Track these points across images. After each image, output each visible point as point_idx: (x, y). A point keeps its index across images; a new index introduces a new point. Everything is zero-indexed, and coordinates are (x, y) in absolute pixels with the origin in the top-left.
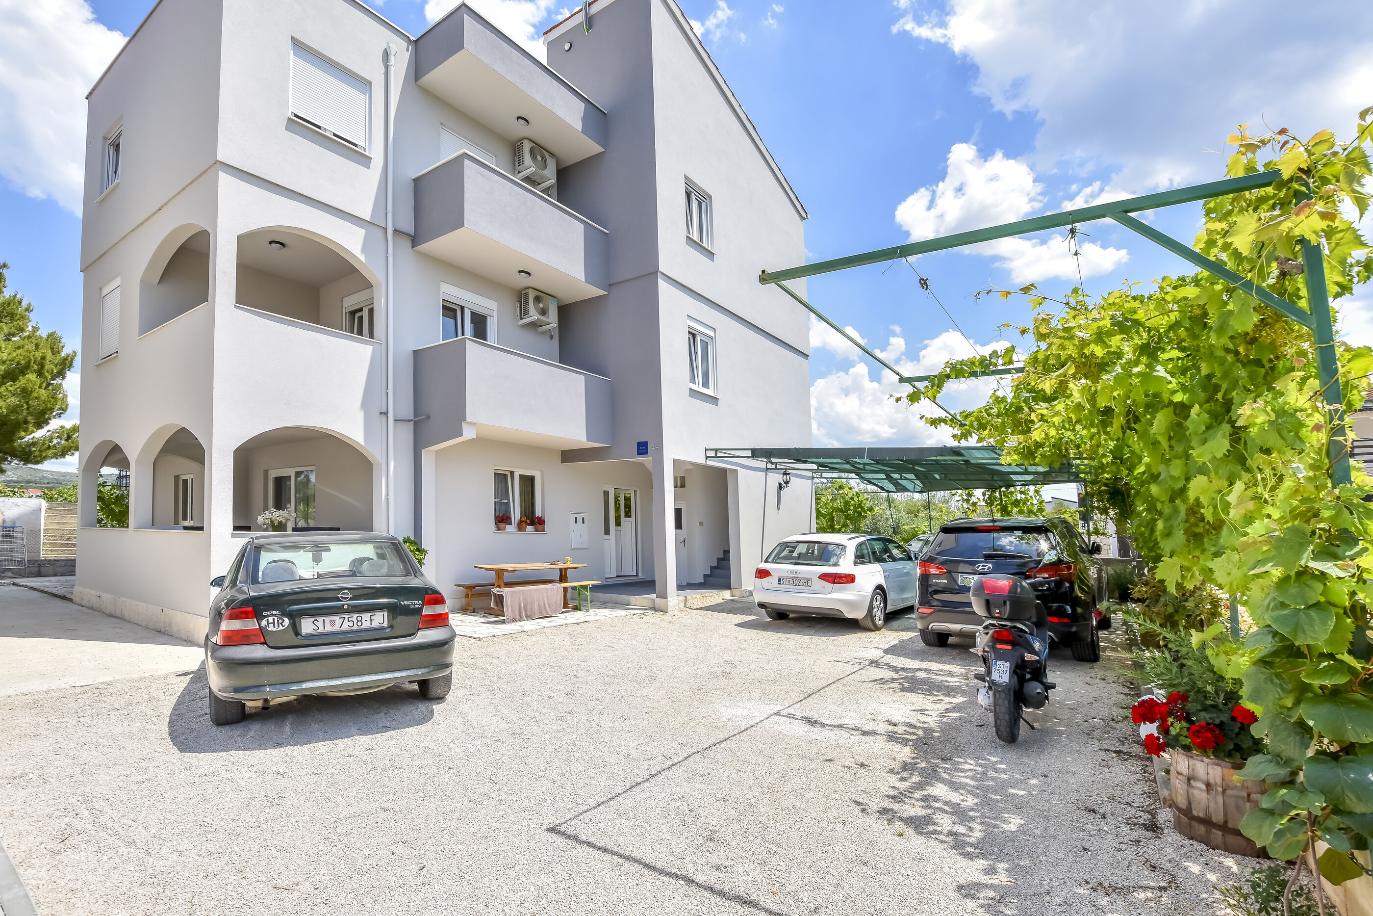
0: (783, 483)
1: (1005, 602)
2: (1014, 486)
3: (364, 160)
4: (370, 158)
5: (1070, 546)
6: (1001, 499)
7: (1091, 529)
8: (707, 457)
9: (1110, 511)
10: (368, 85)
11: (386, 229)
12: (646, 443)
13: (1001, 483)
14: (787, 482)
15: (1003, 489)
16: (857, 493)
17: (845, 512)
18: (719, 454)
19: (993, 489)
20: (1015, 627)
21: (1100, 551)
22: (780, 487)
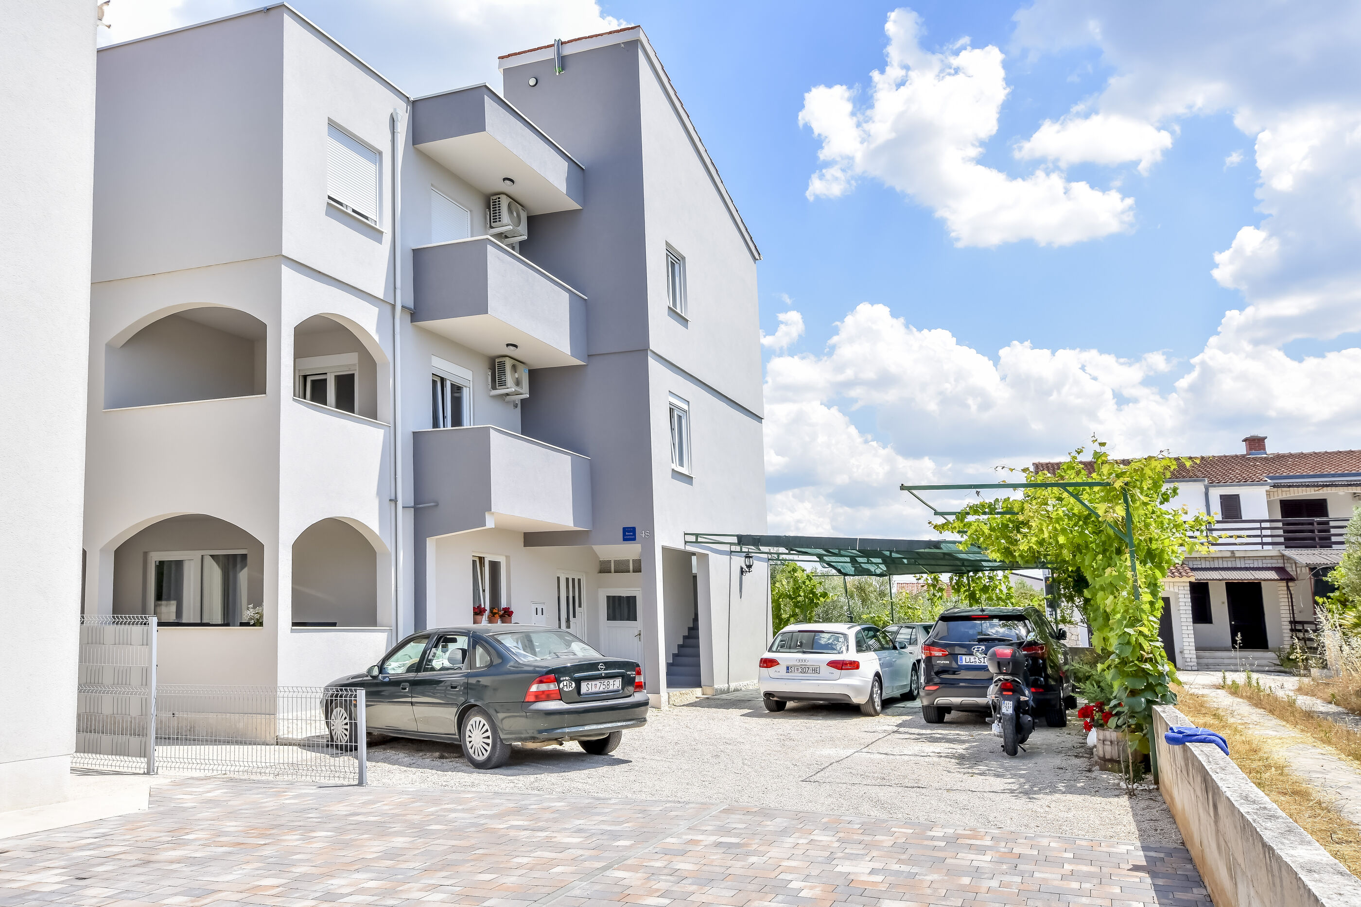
0: (745, 567)
1: (1009, 663)
2: (982, 571)
3: (375, 234)
4: (382, 233)
5: (1042, 632)
6: (969, 584)
7: (1059, 618)
8: (686, 542)
9: (1076, 599)
10: (378, 154)
11: (394, 306)
12: (634, 529)
13: (969, 569)
14: (749, 567)
15: (971, 574)
16: (808, 576)
17: (794, 598)
18: (700, 540)
19: (961, 574)
20: (1014, 681)
21: (1066, 637)
22: (742, 572)
